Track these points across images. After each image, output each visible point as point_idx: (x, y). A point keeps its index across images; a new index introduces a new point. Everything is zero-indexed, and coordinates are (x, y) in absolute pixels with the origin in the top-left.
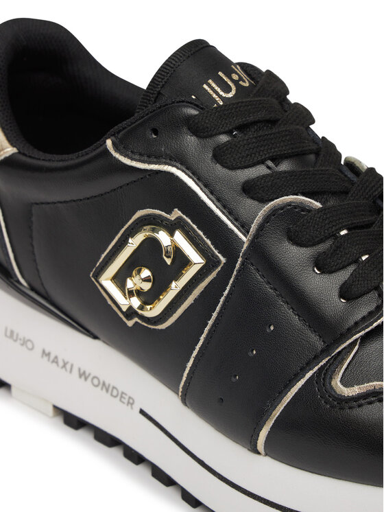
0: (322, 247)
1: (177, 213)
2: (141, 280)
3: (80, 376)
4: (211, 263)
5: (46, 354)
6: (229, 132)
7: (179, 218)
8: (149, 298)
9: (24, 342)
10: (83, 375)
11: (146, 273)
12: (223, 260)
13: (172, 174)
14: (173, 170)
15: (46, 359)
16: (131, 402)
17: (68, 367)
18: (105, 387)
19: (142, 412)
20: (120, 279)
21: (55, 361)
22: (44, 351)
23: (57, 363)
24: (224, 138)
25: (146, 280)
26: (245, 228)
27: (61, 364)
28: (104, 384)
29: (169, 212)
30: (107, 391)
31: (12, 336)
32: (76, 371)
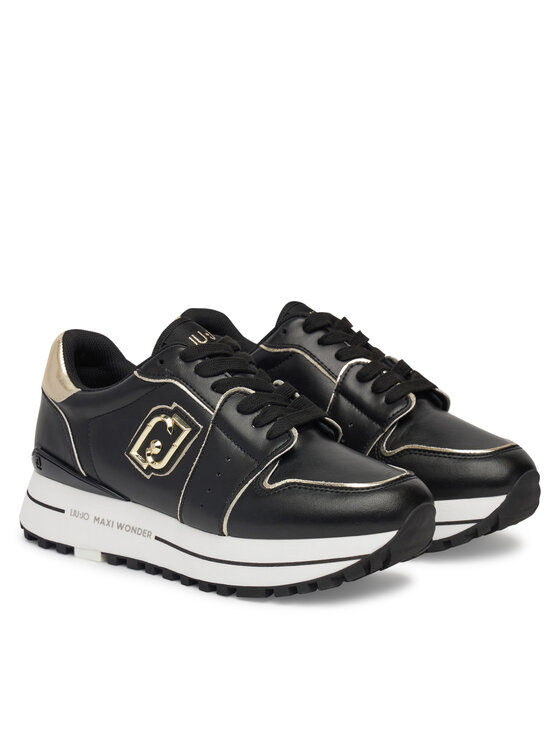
0: (256, 414)
1: (175, 405)
2: (155, 447)
3: (118, 528)
4: (195, 430)
5: (96, 519)
6: (203, 358)
7: (176, 408)
8: (158, 458)
9: (83, 516)
10: (120, 526)
11: (159, 443)
12: (201, 427)
13: (175, 385)
14: (176, 383)
15: (96, 523)
16: (149, 534)
17: (111, 524)
18: (134, 530)
19: (157, 538)
20: (142, 451)
21: (103, 522)
24: (200, 361)
25: (158, 447)
26: (212, 408)
27: (106, 523)
28: (133, 528)
29: (170, 405)
30: (135, 532)
31: (75, 514)
32: (115, 525)
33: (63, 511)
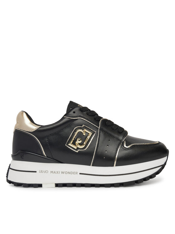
3: (62, 173)
4: (93, 133)
7: (84, 127)
8: (81, 144)
9: (45, 172)
12: (96, 132)
14: (82, 118)
15: (52, 173)
16: (77, 173)
17: (58, 172)
18: (69, 173)
19: (80, 174)
20: (74, 143)
21: (55, 172)
22: (51, 171)
23: (55, 173)
27: (56, 172)
28: (68, 172)
29: (82, 126)
30: (70, 173)
31: (41, 172)
32: (60, 172)
33: (36, 172)
